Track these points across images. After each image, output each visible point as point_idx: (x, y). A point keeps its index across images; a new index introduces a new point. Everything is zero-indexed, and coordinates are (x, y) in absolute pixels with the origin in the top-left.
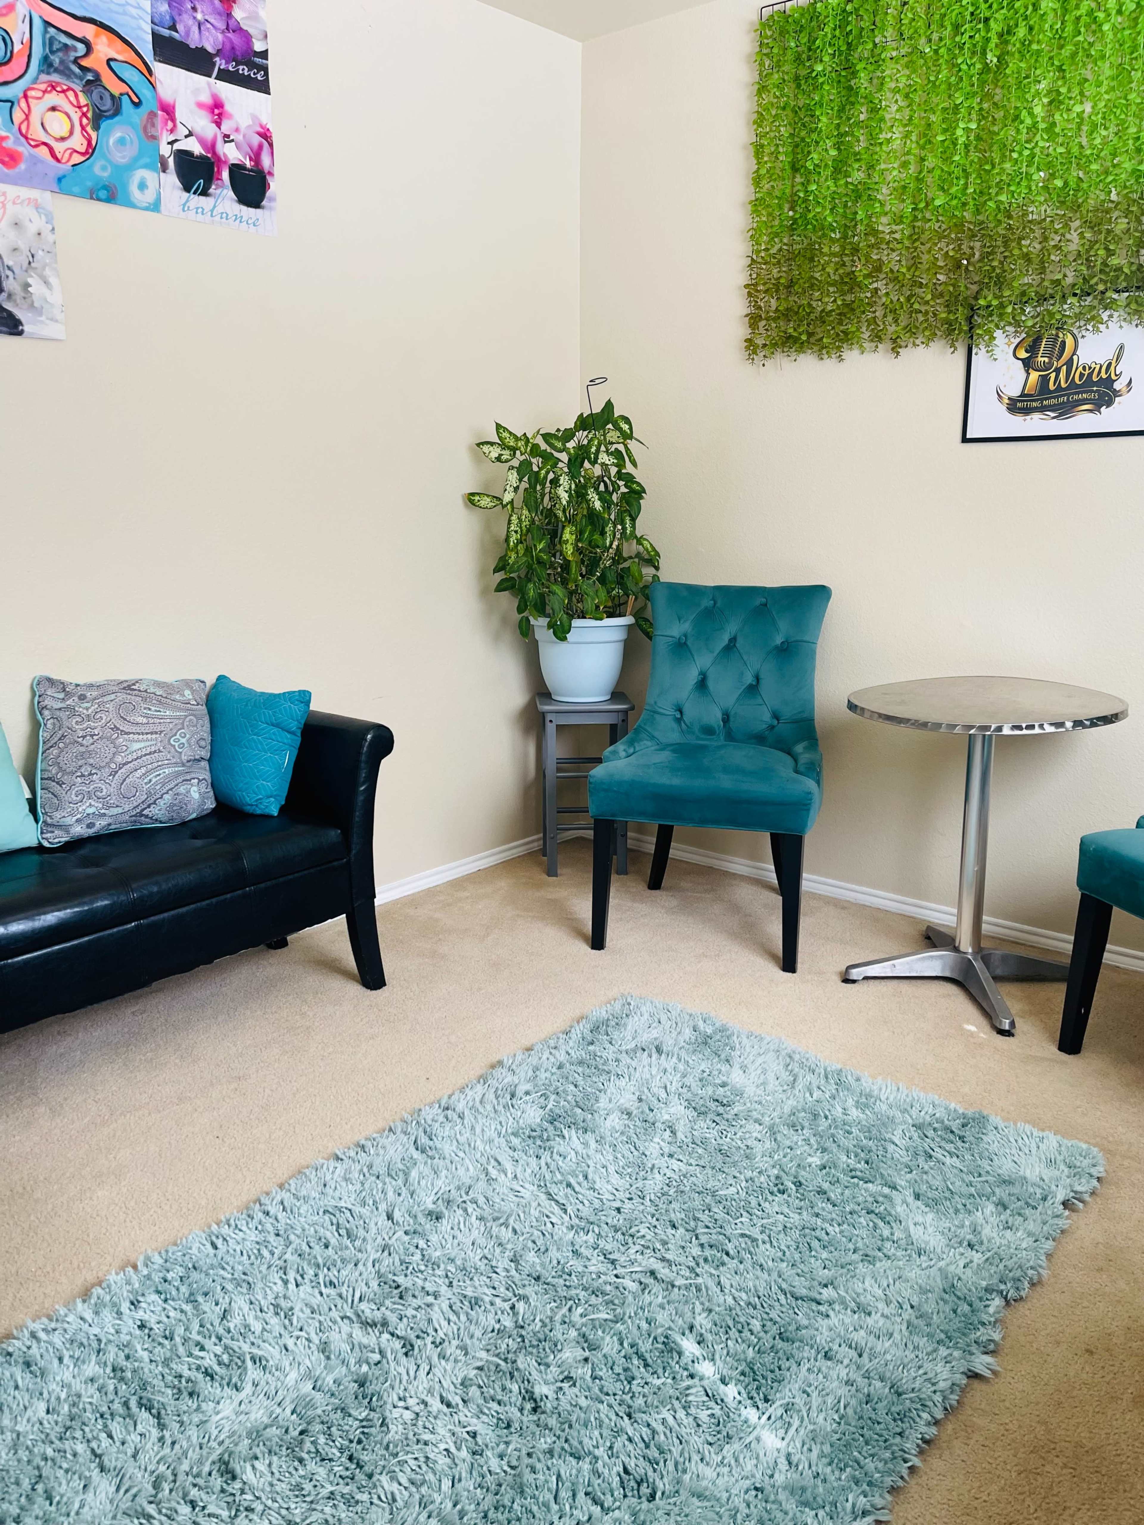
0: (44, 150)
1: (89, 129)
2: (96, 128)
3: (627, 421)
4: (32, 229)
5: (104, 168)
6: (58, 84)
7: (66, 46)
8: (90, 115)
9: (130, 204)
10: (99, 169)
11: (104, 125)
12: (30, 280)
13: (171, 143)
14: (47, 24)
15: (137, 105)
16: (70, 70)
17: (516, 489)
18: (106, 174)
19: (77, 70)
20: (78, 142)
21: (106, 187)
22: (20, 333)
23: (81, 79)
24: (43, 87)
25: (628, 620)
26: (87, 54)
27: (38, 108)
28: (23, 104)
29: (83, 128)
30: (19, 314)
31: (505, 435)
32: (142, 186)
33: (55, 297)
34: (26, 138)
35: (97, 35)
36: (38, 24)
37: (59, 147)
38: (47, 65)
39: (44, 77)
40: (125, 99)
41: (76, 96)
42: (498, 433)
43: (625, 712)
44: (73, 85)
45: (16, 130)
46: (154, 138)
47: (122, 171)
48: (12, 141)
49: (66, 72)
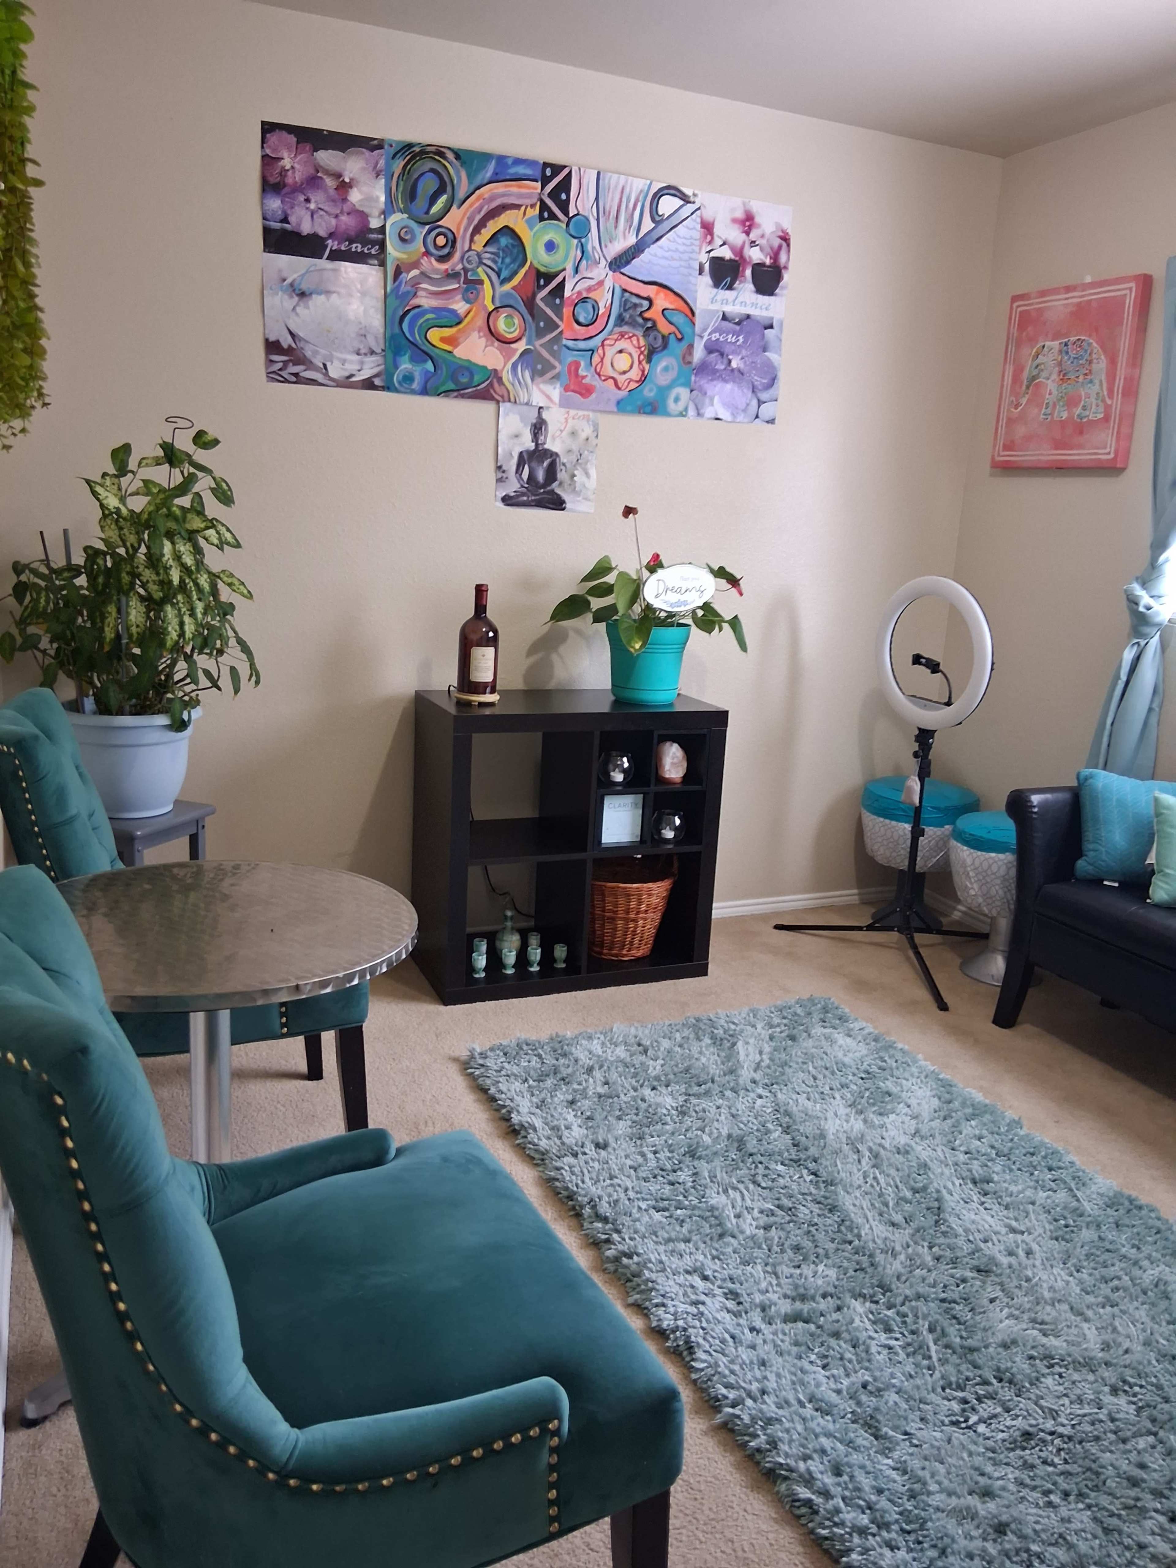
0: (611, 381)
1: (644, 363)
2: (649, 361)
4: (583, 436)
5: (651, 390)
6: (626, 333)
7: (635, 306)
8: (646, 353)
9: (667, 414)
10: (648, 391)
11: (655, 358)
12: (576, 473)
14: (625, 291)
16: (636, 321)
18: (652, 394)
19: (640, 320)
20: (635, 374)
21: (650, 404)
23: (643, 327)
24: (615, 337)
26: (649, 309)
27: (610, 352)
28: (600, 351)
29: (640, 362)
32: (677, 400)
33: (591, 483)
34: (599, 375)
35: (657, 293)
36: (618, 292)
37: (621, 379)
38: (620, 320)
39: (618, 329)
40: (672, 336)
41: (638, 340)
44: (637, 332)
45: (593, 369)
46: (690, 363)
47: (664, 391)
48: (590, 378)
49: (633, 324)
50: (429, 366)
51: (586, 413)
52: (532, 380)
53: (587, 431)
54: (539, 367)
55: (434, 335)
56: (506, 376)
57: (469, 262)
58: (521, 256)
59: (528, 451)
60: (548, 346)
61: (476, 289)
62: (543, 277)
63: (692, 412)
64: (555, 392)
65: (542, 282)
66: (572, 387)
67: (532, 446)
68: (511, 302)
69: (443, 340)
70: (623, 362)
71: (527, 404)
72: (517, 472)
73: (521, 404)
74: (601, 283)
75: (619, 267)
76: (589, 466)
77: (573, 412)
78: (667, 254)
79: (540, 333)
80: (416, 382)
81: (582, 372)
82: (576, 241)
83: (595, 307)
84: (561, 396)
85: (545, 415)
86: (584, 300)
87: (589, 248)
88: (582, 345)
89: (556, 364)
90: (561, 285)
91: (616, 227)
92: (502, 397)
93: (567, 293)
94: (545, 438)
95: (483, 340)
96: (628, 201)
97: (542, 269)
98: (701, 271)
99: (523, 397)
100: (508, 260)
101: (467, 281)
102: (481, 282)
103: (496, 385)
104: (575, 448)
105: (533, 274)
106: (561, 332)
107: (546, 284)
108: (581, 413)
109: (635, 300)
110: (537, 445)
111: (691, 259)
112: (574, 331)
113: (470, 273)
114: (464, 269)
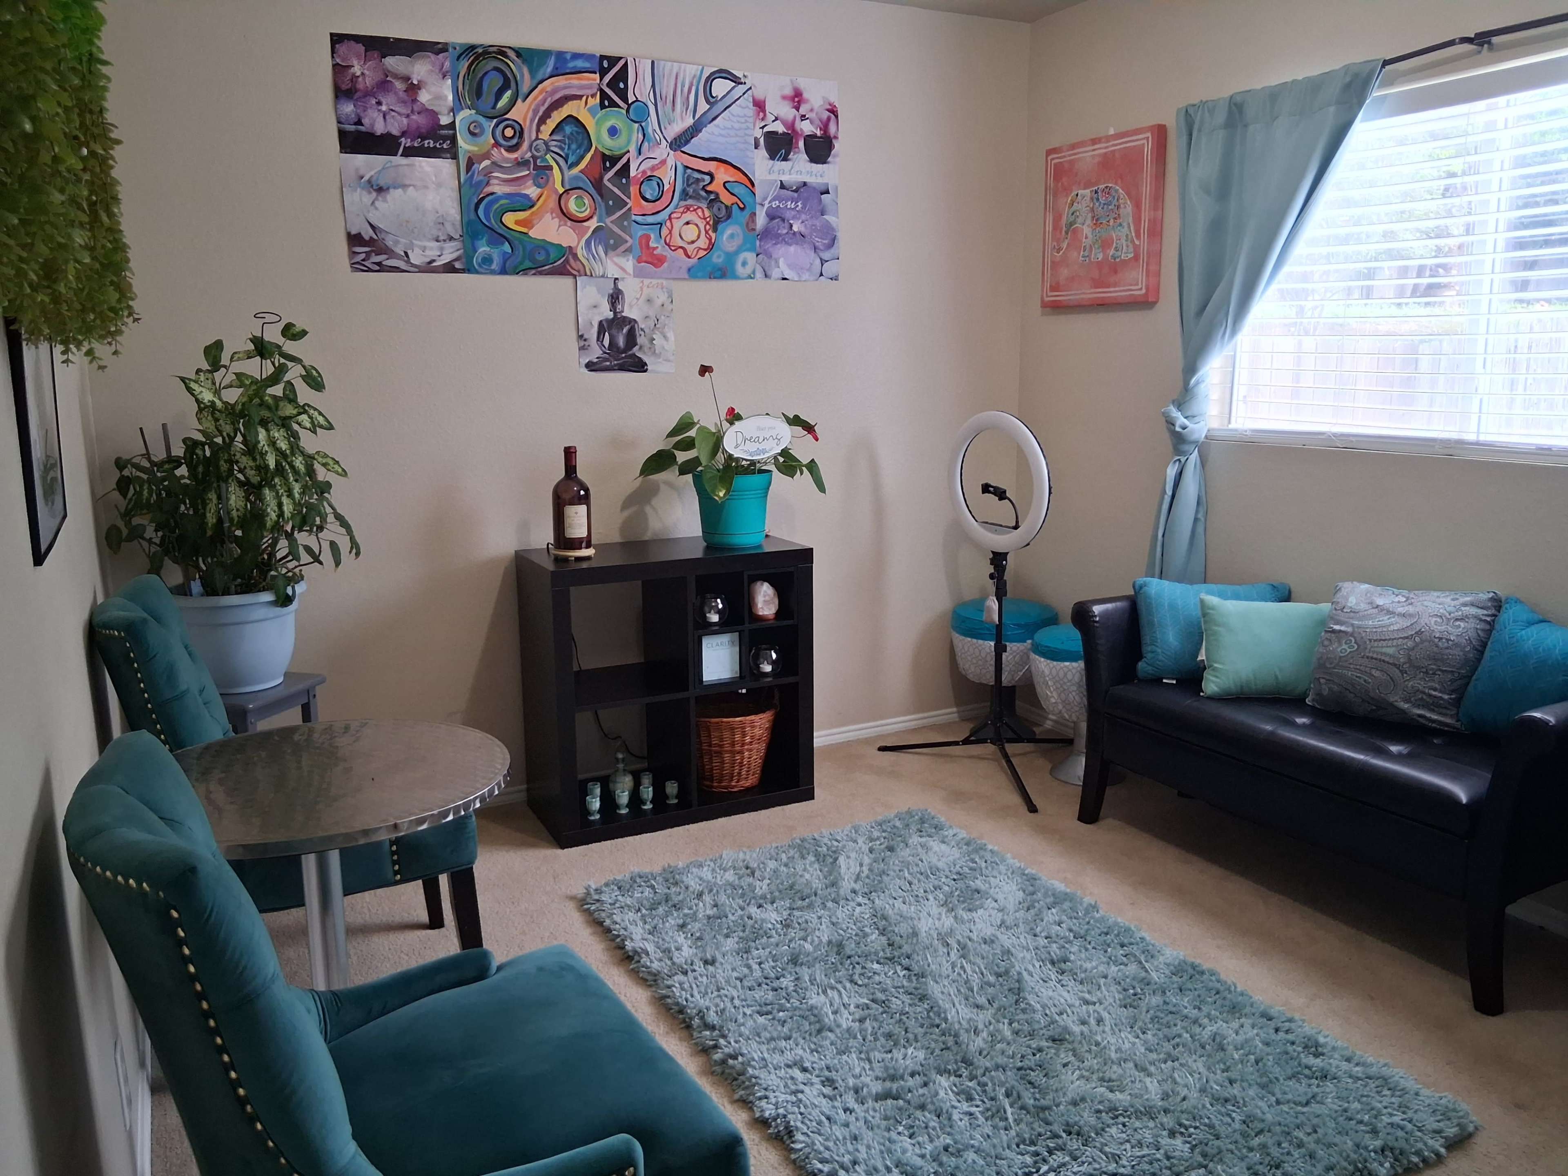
0: (681, 251)
1: (710, 232)
2: (715, 230)
4: (659, 302)
5: (719, 257)
6: (691, 206)
7: (698, 179)
8: (711, 223)
9: (736, 277)
10: (717, 258)
11: (720, 227)
12: (656, 337)
14: (687, 167)
16: (699, 194)
18: (720, 260)
19: (703, 193)
20: (703, 243)
21: (720, 269)
23: (706, 199)
24: (681, 210)
26: (711, 183)
27: (678, 224)
28: (668, 224)
29: (707, 232)
32: (744, 264)
33: (672, 346)
34: (669, 246)
35: (717, 168)
36: (680, 169)
37: (690, 248)
38: (685, 195)
39: (683, 203)
40: (735, 207)
41: (703, 211)
44: (700, 205)
45: (663, 241)
46: (754, 230)
47: (731, 257)
48: (660, 249)
49: (697, 197)
50: (507, 247)
51: (660, 281)
52: (606, 254)
53: (663, 298)
54: (612, 242)
55: (510, 219)
56: (581, 252)
57: (537, 150)
58: (586, 142)
59: (607, 320)
60: (618, 222)
61: (546, 175)
62: (608, 160)
63: (759, 274)
64: (629, 263)
65: (608, 164)
66: (644, 259)
67: (611, 315)
68: (581, 185)
69: (517, 223)
70: (690, 233)
71: (603, 276)
72: (598, 340)
73: (596, 277)
74: (663, 162)
75: (679, 146)
76: (666, 329)
77: (647, 281)
78: (723, 132)
79: (610, 212)
80: (495, 262)
81: (652, 244)
82: (636, 125)
83: (661, 184)
84: (635, 268)
85: (621, 286)
86: (649, 178)
87: (650, 130)
88: (650, 219)
89: (628, 238)
90: (627, 165)
91: (673, 110)
92: (579, 271)
93: (633, 173)
94: (623, 307)
95: (557, 220)
96: (683, 86)
97: (607, 153)
98: (757, 146)
99: (598, 270)
100: (574, 146)
101: (536, 167)
102: (550, 168)
103: (572, 261)
104: (652, 314)
105: (599, 158)
106: (630, 209)
107: (613, 165)
108: (654, 281)
109: (697, 175)
110: (615, 313)
111: (746, 135)
112: (641, 206)
113: (538, 161)
114: (533, 157)
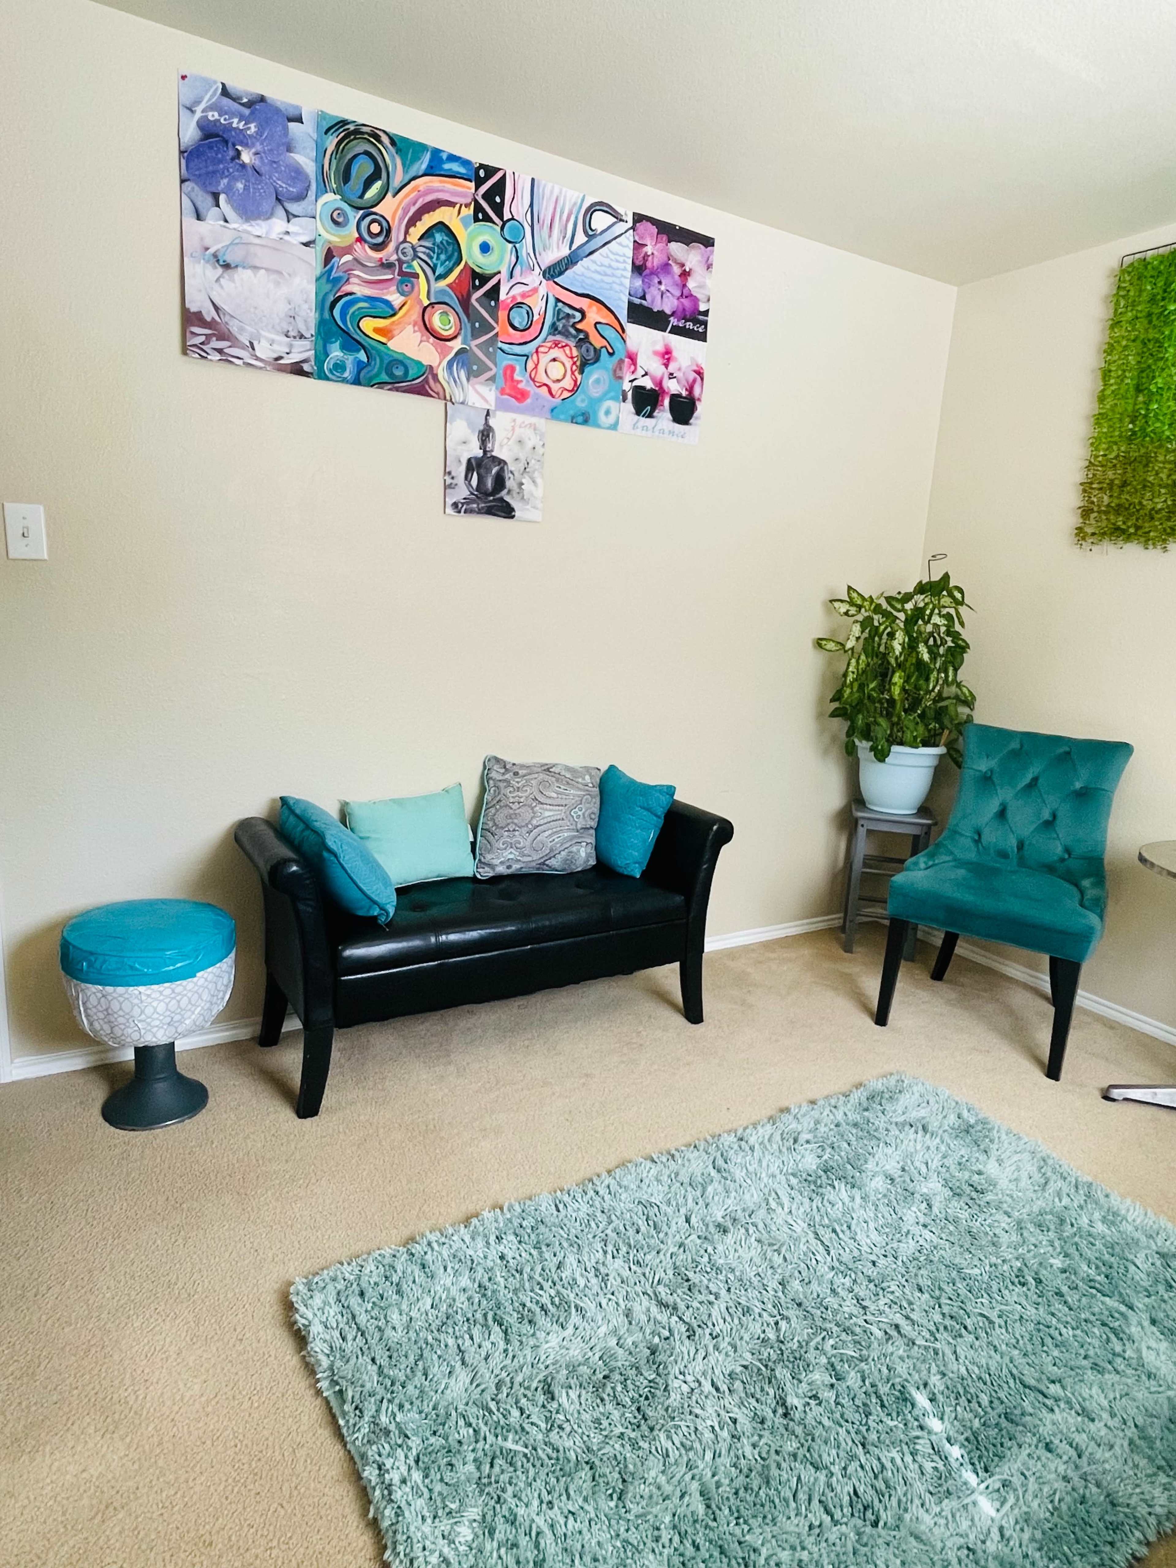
0: (545, 389)
1: (576, 373)
2: (582, 372)
3: (961, 591)
4: (530, 444)
5: (583, 401)
6: (559, 342)
7: (568, 316)
8: (578, 363)
9: (598, 425)
10: (580, 402)
11: (587, 370)
12: (524, 481)
13: (631, 381)
14: (558, 300)
15: (611, 355)
16: (569, 332)
17: (858, 638)
18: (583, 405)
19: (573, 332)
20: (568, 383)
21: (583, 414)
22: (513, 517)
23: (575, 337)
24: (549, 345)
25: (941, 750)
26: (581, 320)
27: (544, 359)
28: (535, 357)
29: (573, 373)
30: (514, 504)
31: (855, 595)
32: (607, 413)
33: (539, 492)
34: (533, 380)
35: (590, 306)
36: (552, 301)
37: (555, 387)
38: (554, 329)
39: (551, 338)
40: (604, 350)
41: (571, 350)
42: (849, 593)
43: (929, 826)
44: (569, 343)
45: (528, 375)
46: (621, 378)
47: (595, 402)
48: (525, 384)
49: (566, 334)
50: (362, 355)
51: (525, 417)
52: (468, 380)
53: (533, 439)
54: (475, 367)
55: (367, 325)
56: (442, 374)
58: (456, 254)
60: (483, 347)
61: (411, 282)
62: (478, 278)
64: (491, 393)
65: (477, 283)
66: (508, 391)
68: (447, 300)
69: (376, 330)
70: (556, 371)
71: (462, 403)
73: (456, 403)
74: (535, 290)
75: (553, 276)
76: (536, 475)
78: (598, 269)
79: (475, 334)
80: (348, 371)
81: (517, 377)
82: (510, 246)
83: (530, 313)
84: (497, 399)
86: (519, 305)
87: (524, 253)
88: (517, 349)
89: (492, 366)
90: (496, 288)
91: (550, 236)
92: (438, 394)
93: (503, 296)
95: (419, 334)
96: (562, 213)
97: (477, 270)
99: (460, 395)
100: (443, 257)
101: (401, 273)
102: (416, 276)
103: (432, 382)
105: (469, 273)
106: (497, 334)
107: (482, 285)
108: (519, 417)
109: (568, 311)
111: (623, 276)
112: (509, 335)
113: (405, 266)
114: (399, 260)
